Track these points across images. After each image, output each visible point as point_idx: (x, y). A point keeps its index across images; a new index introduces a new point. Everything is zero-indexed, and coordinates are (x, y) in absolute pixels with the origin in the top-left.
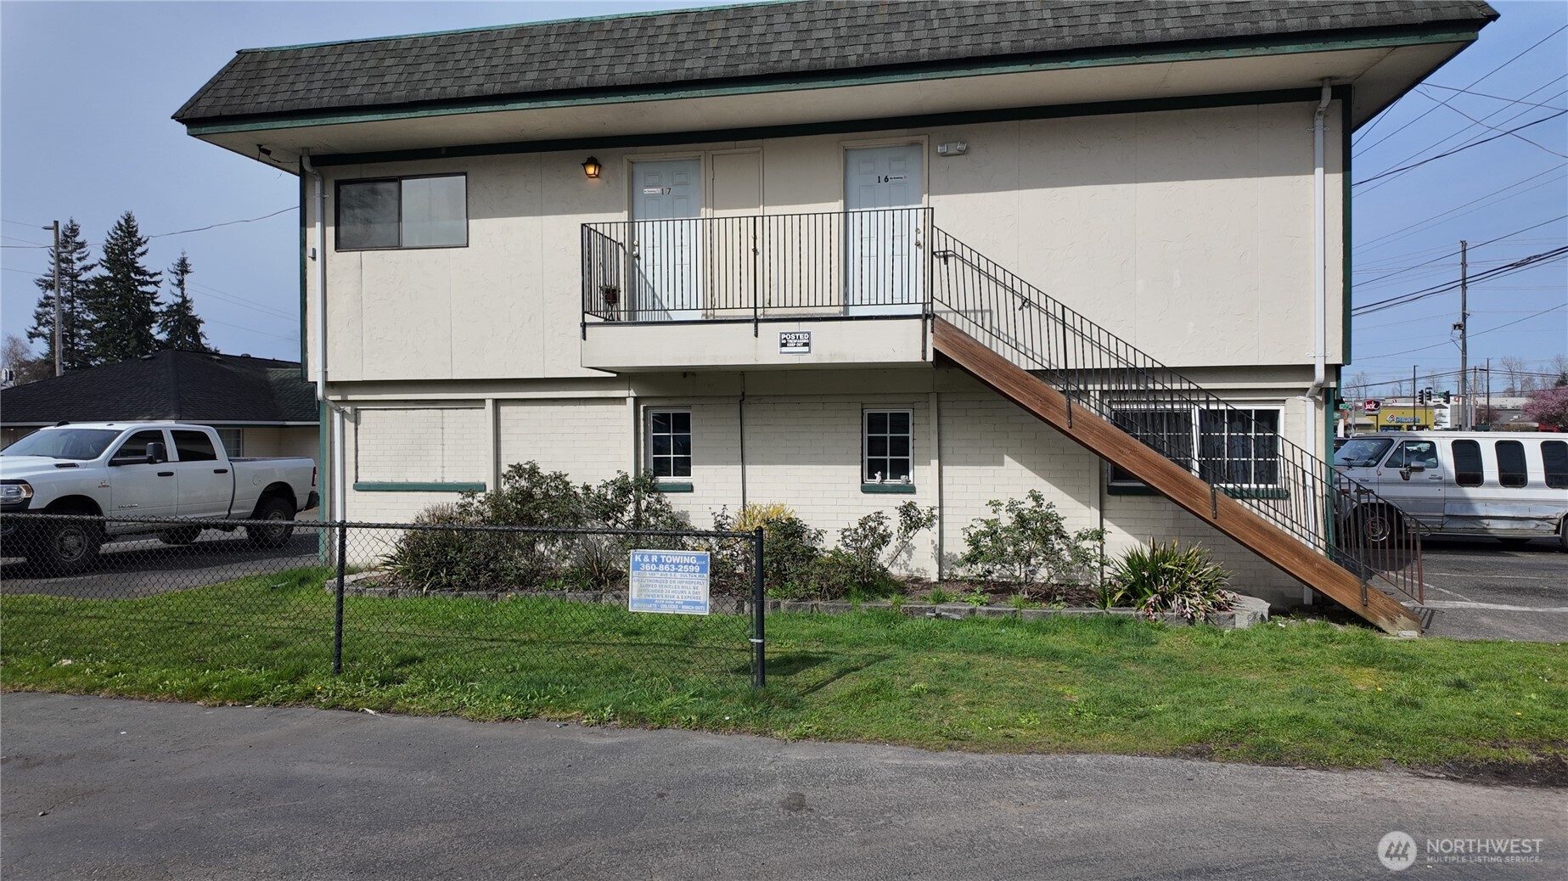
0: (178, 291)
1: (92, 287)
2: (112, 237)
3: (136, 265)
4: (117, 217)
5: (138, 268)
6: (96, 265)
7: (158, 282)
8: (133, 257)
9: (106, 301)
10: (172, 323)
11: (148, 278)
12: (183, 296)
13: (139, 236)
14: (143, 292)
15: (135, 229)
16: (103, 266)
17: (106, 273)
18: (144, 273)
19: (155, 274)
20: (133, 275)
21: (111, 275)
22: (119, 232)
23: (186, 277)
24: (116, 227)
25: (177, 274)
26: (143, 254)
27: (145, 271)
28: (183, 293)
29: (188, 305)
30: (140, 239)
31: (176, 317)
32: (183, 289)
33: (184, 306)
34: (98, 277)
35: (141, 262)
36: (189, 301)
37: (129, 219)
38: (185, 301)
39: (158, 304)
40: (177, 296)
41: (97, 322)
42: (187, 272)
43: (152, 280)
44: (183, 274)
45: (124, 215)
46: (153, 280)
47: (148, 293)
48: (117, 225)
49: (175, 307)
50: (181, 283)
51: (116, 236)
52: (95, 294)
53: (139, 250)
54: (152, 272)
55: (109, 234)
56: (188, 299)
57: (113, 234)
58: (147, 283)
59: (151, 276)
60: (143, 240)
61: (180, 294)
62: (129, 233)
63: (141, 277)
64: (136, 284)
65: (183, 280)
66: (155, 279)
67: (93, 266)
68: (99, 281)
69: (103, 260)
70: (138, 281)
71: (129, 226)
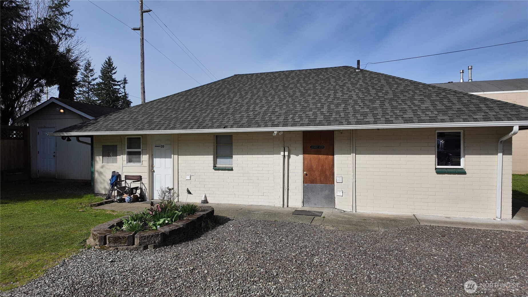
1: (96, 87)
3: (112, 78)
4: (105, 59)
5: (113, 78)
6: (97, 78)
8: (111, 74)
9: (101, 92)
10: (121, 103)
13: (113, 66)
14: (115, 89)
15: (112, 63)
16: (100, 78)
17: (101, 81)
20: (111, 82)
21: (103, 82)
22: (106, 65)
23: (126, 85)
24: (105, 63)
27: (115, 80)
29: (127, 96)
30: (114, 67)
31: (122, 101)
33: (125, 96)
34: (99, 82)
35: (114, 76)
36: (127, 94)
37: (109, 59)
38: (126, 94)
39: (120, 94)
41: (98, 100)
42: (126, 83)
43: (118, 84)
44: (125, 84)
45: (108, 57)
47: (117, 89)
48: (105, 62)
49: (122, 97)
51: (105, 66)
52: (98, 90)
53: (113, 72)
54: (118, 81)
55: (102, 65)
56: (127, 93)
57: (104, 65)
58: (116, 85)
60: (115, 68)
62: (110, 65)
63: (114, 83)
64: (112, 85)
65: (125, 86)
67: (96, 79)
68: (98, 84)
69: (100, 76)
71: (110, 62)
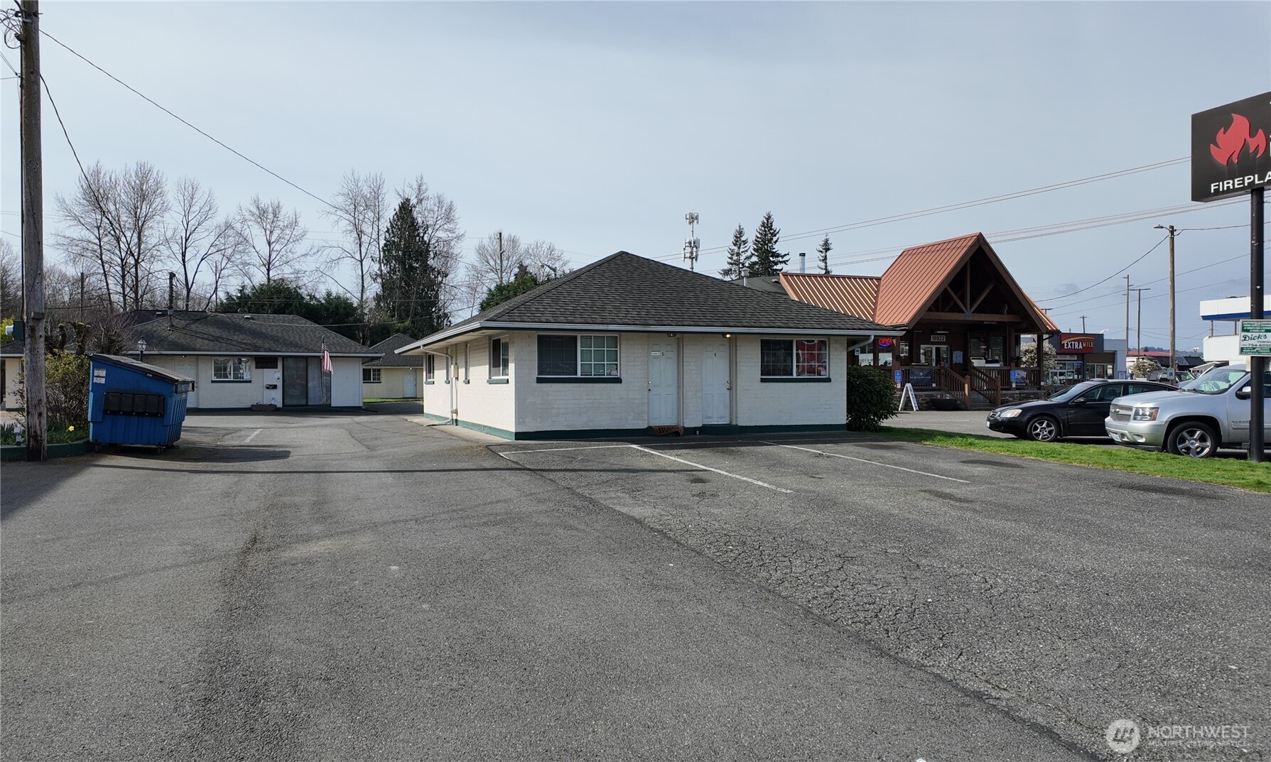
0: (822, 265)
2: (760, 234)
7: (787, 261)
11: (780, 259)
12: (826, 269)
18: (778, 256)
19: (785, 255)
25: (821, 252)
26: (776, 241)
28: (826, 266)
32: (826, 263)
40: (822, 269)
46: (784, 259)
50: (825, 259)
59: (783, 257)
61: (824, 267)
66: (785, 259)
70: (773, 262)
